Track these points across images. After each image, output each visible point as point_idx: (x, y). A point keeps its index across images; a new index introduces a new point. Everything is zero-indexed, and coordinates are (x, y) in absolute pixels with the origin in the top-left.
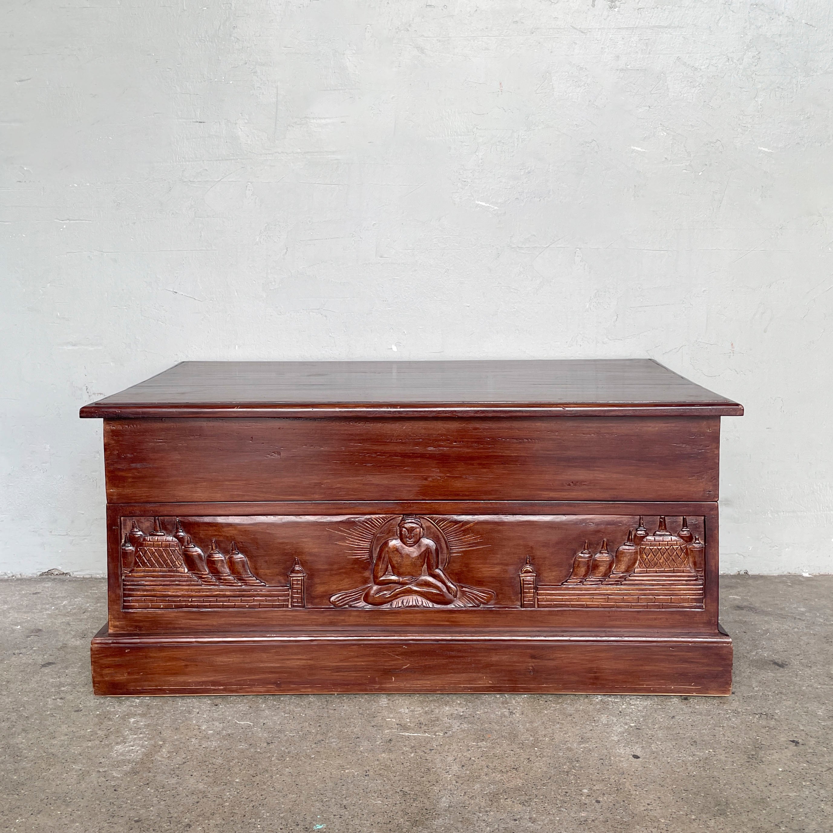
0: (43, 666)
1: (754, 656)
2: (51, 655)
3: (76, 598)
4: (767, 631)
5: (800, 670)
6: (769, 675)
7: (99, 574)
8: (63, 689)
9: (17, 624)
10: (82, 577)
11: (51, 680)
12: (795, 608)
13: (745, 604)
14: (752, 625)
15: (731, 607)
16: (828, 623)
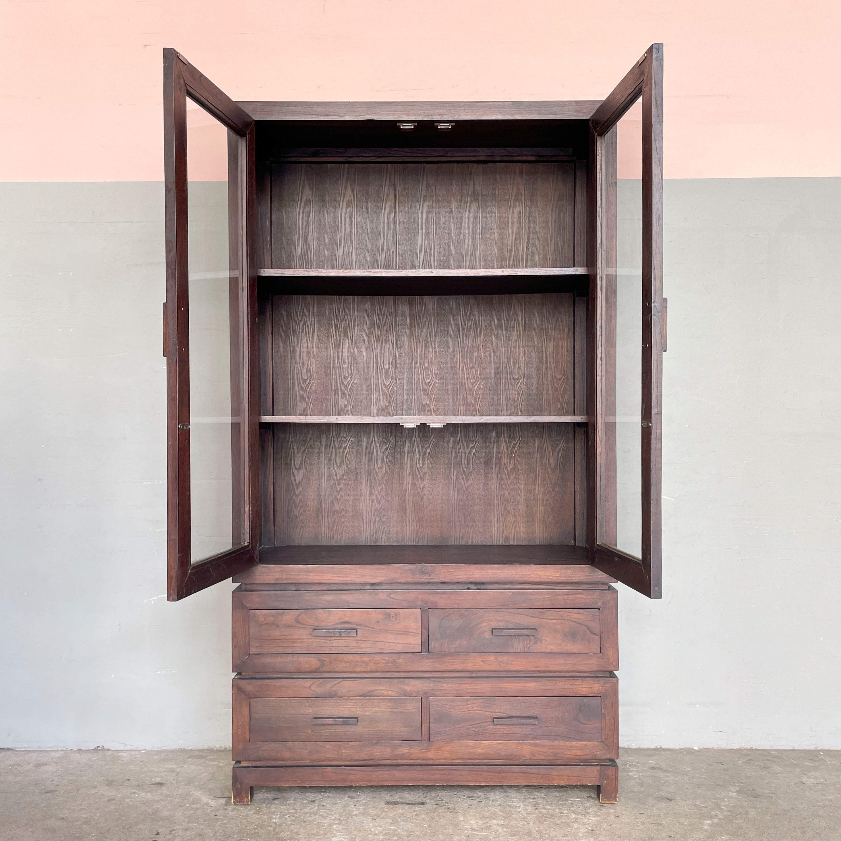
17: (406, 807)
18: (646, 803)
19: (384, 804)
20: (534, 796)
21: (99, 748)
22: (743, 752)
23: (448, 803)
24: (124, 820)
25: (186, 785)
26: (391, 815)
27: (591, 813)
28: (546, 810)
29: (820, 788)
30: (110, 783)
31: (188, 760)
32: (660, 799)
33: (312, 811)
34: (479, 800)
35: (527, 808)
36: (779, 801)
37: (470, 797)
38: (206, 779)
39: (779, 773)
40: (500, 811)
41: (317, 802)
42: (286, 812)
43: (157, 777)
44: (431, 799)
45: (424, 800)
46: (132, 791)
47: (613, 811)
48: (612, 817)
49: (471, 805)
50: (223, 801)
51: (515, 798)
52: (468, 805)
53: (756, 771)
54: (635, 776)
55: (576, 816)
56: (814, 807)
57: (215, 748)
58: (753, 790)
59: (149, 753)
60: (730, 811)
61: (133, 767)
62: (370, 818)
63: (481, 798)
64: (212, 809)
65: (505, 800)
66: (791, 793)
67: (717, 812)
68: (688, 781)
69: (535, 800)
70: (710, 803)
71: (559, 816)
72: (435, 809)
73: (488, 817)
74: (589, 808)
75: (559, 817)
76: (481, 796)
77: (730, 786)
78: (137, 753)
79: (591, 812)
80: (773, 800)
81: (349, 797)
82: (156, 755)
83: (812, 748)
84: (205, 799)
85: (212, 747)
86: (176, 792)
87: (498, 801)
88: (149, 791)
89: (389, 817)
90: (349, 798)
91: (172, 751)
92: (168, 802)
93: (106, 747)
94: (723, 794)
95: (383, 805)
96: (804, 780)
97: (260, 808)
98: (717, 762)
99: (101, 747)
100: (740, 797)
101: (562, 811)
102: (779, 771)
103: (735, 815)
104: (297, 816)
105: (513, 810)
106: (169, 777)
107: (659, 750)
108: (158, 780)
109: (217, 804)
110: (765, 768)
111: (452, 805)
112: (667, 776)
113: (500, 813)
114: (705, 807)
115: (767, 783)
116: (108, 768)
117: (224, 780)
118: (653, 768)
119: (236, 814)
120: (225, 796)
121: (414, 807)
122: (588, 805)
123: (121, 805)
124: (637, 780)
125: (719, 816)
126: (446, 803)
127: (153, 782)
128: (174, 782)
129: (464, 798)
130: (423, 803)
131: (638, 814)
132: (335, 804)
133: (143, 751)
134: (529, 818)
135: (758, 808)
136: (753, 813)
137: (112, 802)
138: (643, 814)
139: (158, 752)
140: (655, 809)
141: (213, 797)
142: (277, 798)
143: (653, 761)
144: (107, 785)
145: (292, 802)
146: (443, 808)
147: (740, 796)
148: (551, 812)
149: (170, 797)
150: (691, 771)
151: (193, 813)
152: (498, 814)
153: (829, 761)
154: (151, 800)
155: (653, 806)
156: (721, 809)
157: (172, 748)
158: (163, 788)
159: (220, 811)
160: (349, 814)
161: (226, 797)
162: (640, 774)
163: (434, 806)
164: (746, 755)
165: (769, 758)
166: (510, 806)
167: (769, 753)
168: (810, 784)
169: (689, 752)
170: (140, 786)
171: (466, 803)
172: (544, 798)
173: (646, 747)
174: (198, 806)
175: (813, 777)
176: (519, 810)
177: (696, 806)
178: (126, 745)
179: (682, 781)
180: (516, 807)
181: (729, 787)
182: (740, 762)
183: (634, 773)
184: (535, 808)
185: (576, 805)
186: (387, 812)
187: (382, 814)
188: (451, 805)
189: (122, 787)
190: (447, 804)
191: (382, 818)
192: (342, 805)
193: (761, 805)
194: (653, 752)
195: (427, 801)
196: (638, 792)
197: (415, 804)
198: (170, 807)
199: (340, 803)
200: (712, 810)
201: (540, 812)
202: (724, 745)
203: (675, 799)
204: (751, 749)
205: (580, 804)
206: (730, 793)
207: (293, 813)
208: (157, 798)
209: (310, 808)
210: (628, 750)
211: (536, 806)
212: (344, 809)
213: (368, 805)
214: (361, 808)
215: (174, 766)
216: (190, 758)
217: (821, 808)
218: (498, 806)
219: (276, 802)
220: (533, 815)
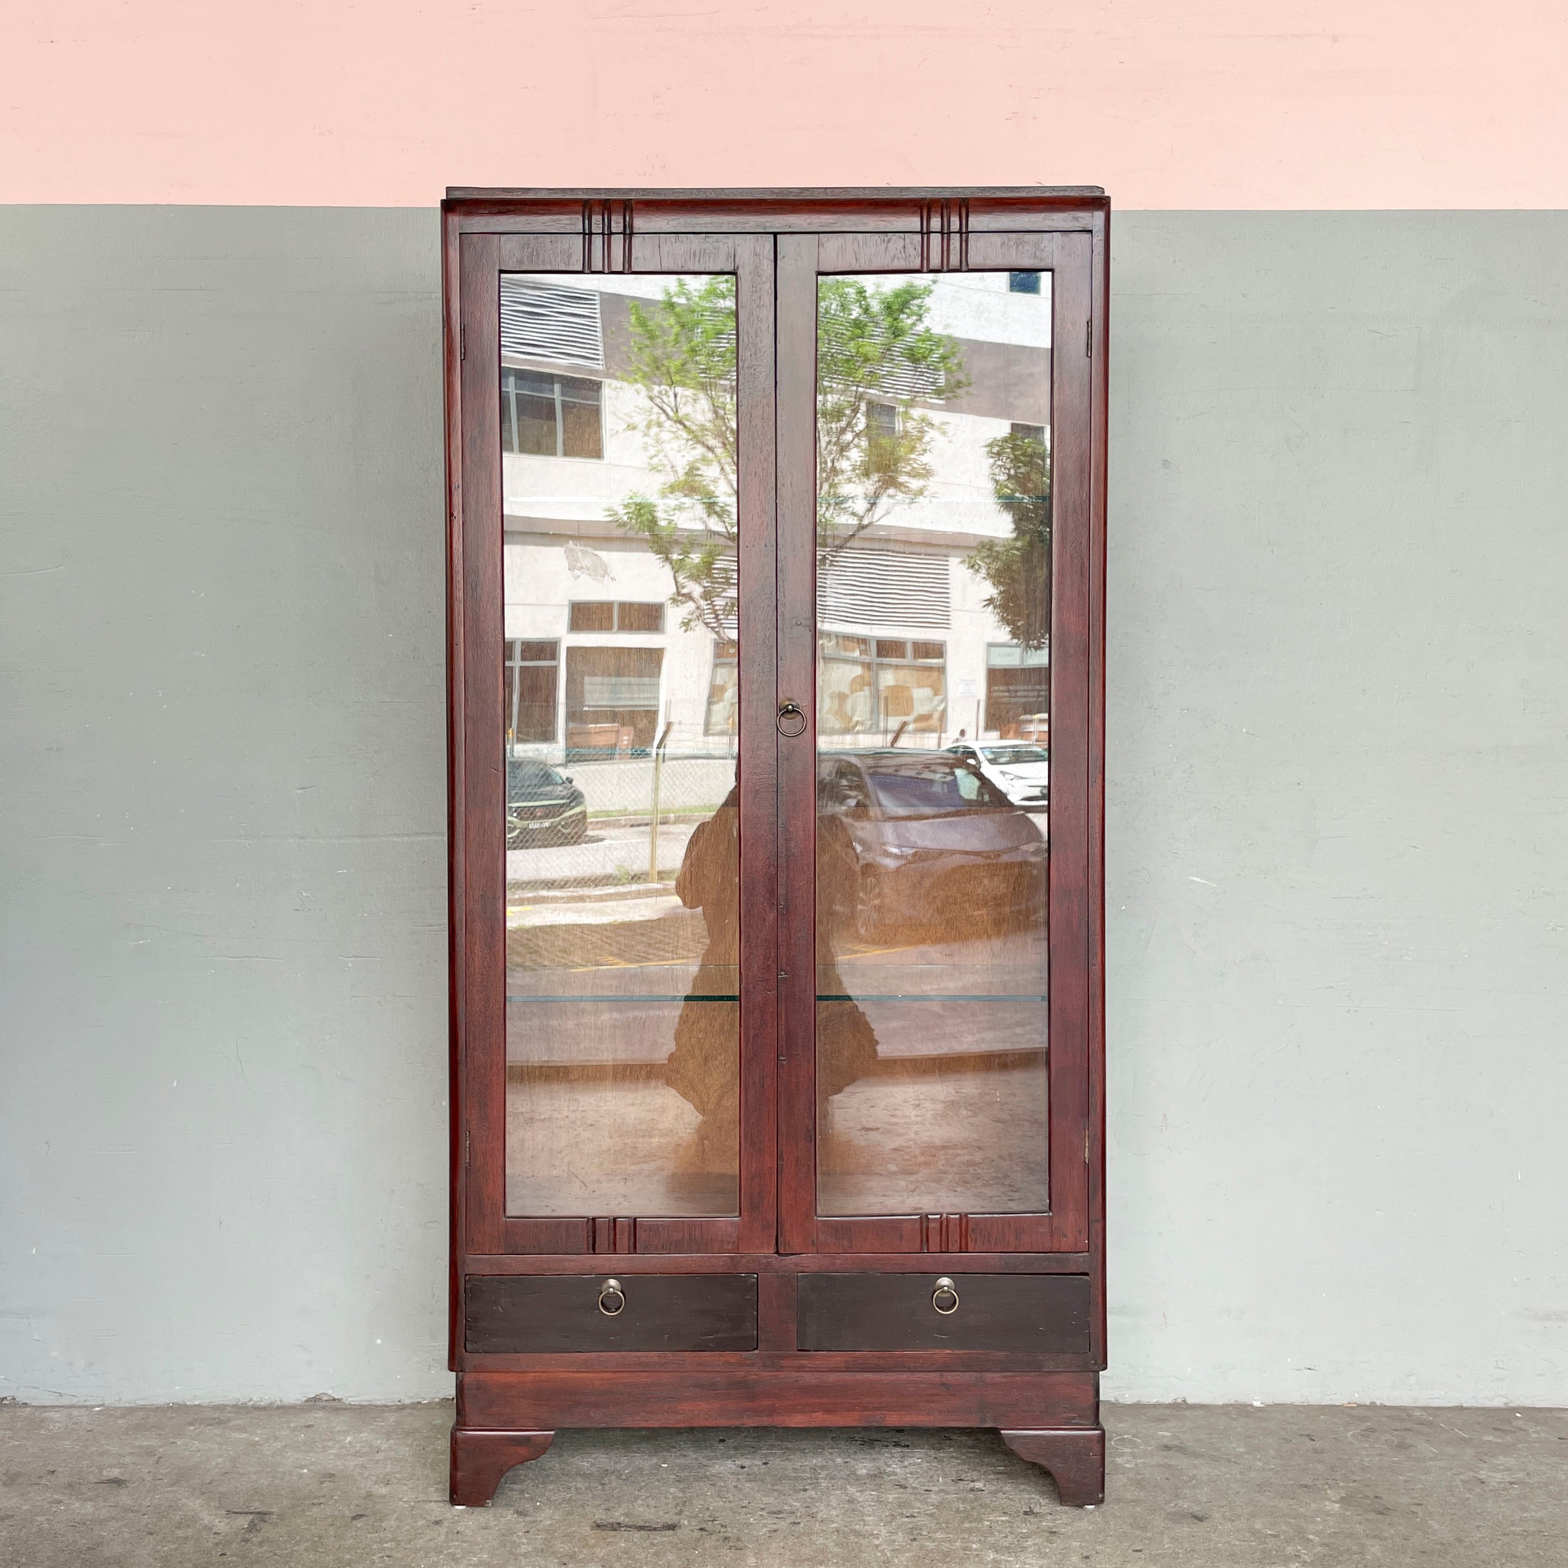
0: (354, 1518)
1: (1172, 1507)
2: (358, 1506)
3: (361, 1433)
4: (1194, 1477)
5: (1221, 1525)
6: (1184, 1530)
7: (379, 1400)
8: (385, 1545)
9: (302, 1467)
10: (358, 1403)
11: (369, 1536)
12: (1233, 1448)
13: (1176, 1442)
14: (1178, 1470)
15: (1157, 1448)
16: (1267, 1467)
17: (637, 1535)
18: (1149, 1527)
19: (588, 1529)
20: (911, 1511)
21: (5, 1402)
22: (1354, 1413)
23: (726, 1527)
24: (24, 1564)
25: (171, 1485)
26: (602, 1554)
27: (1030, 1550)
28: (934, 1541)
29: (1516, 1492)
30: (11, 1480)
31: (189, 1428)
32: (1178, 1517)
33: (432, 1543)
34: (792, 1519)
35: (893, 1537)
36: (1430, 1522)
37: (774, 1513)
38: (217, 1470)
39: (1431, 1459)
40: (836, 1545)
41: (446, 1524)
42: (375, 1547)
43: (115, 1466)
44: (691, 1517)
45: (675, 1519)
46: (55, 1496)
47: (1078, 1544)
48: (1075, 1559)
49: (775, 1531)
50: (244, 1521)
51: (870, 1516)
52: (770, 1531)
53: (1381, 1455)
54: (1127, 1466)
55: (996, 1556)
56: (1504, 1535)
57: (250, 1401)
58: (1376, 1497)
59: (109, 1412)
60: (1327, 1545)
61: (69, 1443)
62: (556, 1561)
63: (799, 1514)
64: (220, 1537)
65: (849, 1520)
66: (1455, 1504)
67: (1299, 1548)
68: (1238, 1477)
69: (913, 1519)
70: (1284, 1528)
71: (962, 1555)
72: (698, 1540)
73: (808, 1560)
74: (1026, 1537)
75: (961, 1559)
76: (797, 1510)
77: (1327, 1487)
78: (83, 1411)
79: (1030, 1547)
80: (1419, 1520)
81: (517, 1512)
82: (123, 1417)
83: (1498, 1403)
84: (206, 1518)
85: (242, 1400)
86: (148, 1499)
87: (833, 1522)
88: (90, 1499)
89: (596, 1559)
90: (515, 1515)
91: (158, 1409)
92: (126, 1521)
93: (21, 1397)
94: (1313, 1505)
95: (586, 1530)
96: (1483, 1474)
97: (320, 1537)
98: (1301, 1435)
99: (8, 1399)
100: (1348, 1513)
101: (968, 1545)
102: (1432, 1455)
103: (1336, 1554)
104: (399, 1555)
105: (864, 1542)
106: (139, 1467)
107: (1179, 1408)
108: (115, 1473)
109: (231, 1528)
110: (1402, 1446)
111: (735, 1531)
112: (1195, 1466)
113: (836, 1550)
114: (1274, 1536)
115: (1406, 1481)
116: (14, 1446)
117: (255, 1473)
118: (1167, 1448)
119: (267, 1551)
120: (252, 1509)
121: (652, 1535)
122: (1025, 1531)
123: (25, 1530)
124: (1131, 1475)
125: (1303, 1556)
126: (722, 1526)
127: (104, 1478)
128: (148, 1478)
129: (761, 1515)
130: (672, 1527)
131: (1130, 1551)
132: (483, 1528)
133: (97, 1409)
134: (896, 1561)
135: (1386, 1539)
136: (1374, 1549)
137: (8, 1522)
138: (1140, 1551)
139: (131, 1410)
140: (1166, 1540)
141: (223, 1512)
142: (361, 1516)
143: (1167, 1431)
144: (4, 1484)
145: (393, 1523)
146: (714, 1537)
147: (1347, 1510)
148: (945, 1547)
149: (132, 1512)
150: (1246, 1453)
151: (176, 1549)
152: (831, 1552)
153: (1535, 1432)
154: (90, 1517)
155: (1162, 1533)
156: (1308, 1539)
157: (160, 1401)
158: (122, 1492)
159: (234, 1545)
160: (511, 1553)
161: (252, 1513)
162: (1138, 1461)
163: (697, 1534)
164: (1362, 1419)
165: (1409, 1425)
166: (857, 1534)
167: (1409, 1416)
168: (1495, 1484)
169: (1243, 1410)
170: (71, 1488)
171: (764, 1526)
172: (931, 1515)
173: (1154, 1401)
174: (190, 1532)
175: (1502, 1467)
176: (877, 1542)
177: (1253, 1534)
178: (61, 1395)
179: (1228, 1476)
180: (873, 1534)
181: (1325, 1490)
182: (1349, 1435)
183: (1125, 1458)
184: (912, 1537)
185: (1000, 1532)
186: (593, 1546)
187: (581, 1552)
188: (731, 1532)
189: (36, 1487)
190: (724, 1530)
191: (581, 1561)
192: (498, 1530)
193: (1393, 1532)
194: (1168, 1412)
195: (682, 1521)
196: (1131, 1501)
197: (655, 1529)
198: (127, 1536)
199: (496, 1526)
200: (1288, 1542)
201: (921, 1547)
202: (1315, 1396)
203: (1211, 1516)
204: (1373, 1407)
205: (1008, 1530)
206: (1327, 1503)
207: (392, 1549)
208: (104, 1513)
209: (429, 1537)
210: (1116, 1407)
211: (914, 1534)
212: (501, 1542)
213: (554, 1532)
214: (539, 1537)
215: (154, 1442)
216: (191, 1424)
217: (1519, 1537)
218: (833, 1532)
219: (359, 1525)
220: (907, 1555)
